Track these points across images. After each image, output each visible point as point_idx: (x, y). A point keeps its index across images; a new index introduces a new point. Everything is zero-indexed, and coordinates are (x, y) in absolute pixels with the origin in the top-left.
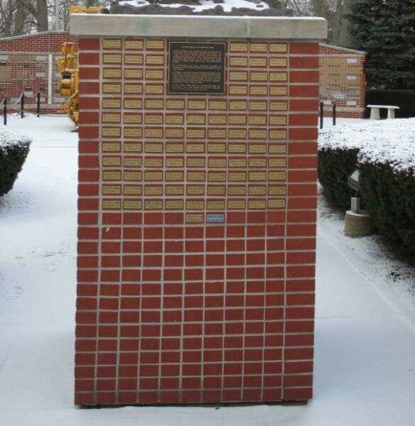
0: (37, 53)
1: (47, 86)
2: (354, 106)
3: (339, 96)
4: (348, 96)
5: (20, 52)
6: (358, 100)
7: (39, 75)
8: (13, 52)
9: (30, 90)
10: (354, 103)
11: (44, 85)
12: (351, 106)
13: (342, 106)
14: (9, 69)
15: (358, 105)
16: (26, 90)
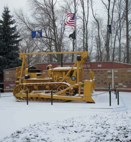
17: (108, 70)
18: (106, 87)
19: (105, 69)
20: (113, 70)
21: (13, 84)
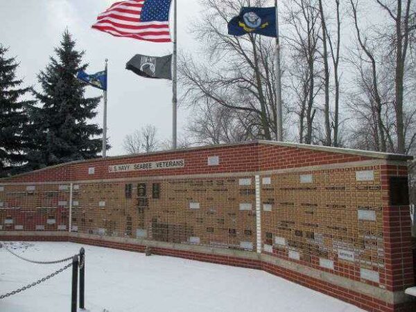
0: (61, 183)
1: (68, 214)
2: (376, 285)
3: (347, 255)
4: (362, 256)
5: (46, 183)
6: (381, 270)
7: (61, 203)
8: (40, 183)
9: (53, 218)
10: (375, 277)
11: (65, 213)
12: (370, 283)
13: (352, 278)
14: (35, 198)
15: (382, 281)
16: (50, 218)
17: (241, 177)
18: (235, 248)
19: (231, 174)
20: (257, 177)
21: (10, 218)
